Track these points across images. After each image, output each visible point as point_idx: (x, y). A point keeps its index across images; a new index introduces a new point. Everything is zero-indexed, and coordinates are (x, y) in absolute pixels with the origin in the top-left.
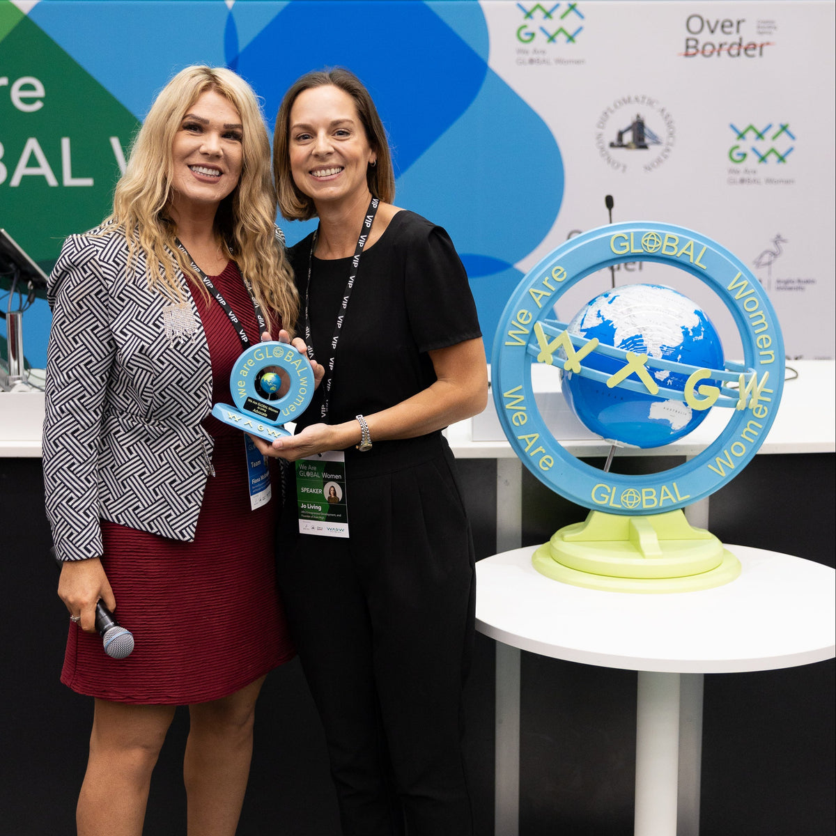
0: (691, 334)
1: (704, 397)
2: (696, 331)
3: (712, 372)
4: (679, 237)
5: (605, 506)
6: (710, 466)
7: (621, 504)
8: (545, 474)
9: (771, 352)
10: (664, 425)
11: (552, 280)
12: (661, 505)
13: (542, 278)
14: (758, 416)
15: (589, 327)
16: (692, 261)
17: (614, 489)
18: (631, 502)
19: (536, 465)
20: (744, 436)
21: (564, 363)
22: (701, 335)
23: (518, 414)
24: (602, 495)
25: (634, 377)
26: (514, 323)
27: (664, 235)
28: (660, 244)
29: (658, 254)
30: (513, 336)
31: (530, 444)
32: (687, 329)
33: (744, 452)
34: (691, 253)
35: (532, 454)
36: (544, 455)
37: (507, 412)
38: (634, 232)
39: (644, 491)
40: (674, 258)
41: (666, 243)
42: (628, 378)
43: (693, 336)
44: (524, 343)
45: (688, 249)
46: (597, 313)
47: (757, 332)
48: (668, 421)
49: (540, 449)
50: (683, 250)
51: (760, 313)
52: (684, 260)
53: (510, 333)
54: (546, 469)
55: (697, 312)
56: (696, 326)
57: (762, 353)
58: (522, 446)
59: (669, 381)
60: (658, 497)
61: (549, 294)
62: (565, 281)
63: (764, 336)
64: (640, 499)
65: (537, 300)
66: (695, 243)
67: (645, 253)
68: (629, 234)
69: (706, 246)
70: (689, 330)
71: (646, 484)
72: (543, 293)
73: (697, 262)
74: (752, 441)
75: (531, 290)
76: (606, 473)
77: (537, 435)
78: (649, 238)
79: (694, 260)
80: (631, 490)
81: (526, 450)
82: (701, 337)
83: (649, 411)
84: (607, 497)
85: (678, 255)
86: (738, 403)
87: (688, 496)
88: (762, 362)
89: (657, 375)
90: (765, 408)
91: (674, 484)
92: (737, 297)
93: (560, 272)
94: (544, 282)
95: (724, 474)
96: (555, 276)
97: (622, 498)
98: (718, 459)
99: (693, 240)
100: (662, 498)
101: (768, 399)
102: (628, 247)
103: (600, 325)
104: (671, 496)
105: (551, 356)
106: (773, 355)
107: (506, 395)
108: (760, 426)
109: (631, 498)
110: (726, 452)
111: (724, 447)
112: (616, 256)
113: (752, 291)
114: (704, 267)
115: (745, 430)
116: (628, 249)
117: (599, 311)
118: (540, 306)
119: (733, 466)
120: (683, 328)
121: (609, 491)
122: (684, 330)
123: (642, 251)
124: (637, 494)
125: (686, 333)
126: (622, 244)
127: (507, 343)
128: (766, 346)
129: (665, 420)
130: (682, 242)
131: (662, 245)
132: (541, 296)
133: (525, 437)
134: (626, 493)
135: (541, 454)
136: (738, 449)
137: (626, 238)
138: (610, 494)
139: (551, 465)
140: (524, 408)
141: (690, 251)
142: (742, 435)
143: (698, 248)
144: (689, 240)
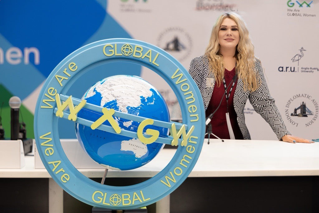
0: (146, 101)
1: (150, 136)
2: (150, 99)
3: (154, 121)
4: (142, 47)
5: (100, 204)
6: (161, 181)
7: (110, 203)
8: (64, 184)
9: (196, 115)
10: (131, 155)
11: (69, 70)
12: (133, 204)
13: (63, 69)
14: (189, 152)
15: (89, 97)
16: (150, 61)
17: (106, 194)
18: (116, 202)
19: (59, 179)
20: (181, 164)
21: (68, 116)
22: (153, 102)
23: (49, 149)
24: (99, 198)
25: (107, 123)
26: (46, 95)
27: (134, 46)
28: (132, 51)
29: (131, 57)
30: (45, 102)
31: (56, 167)
32: (144, 98)
33: (181, 174)
34: (150, 57)
35: (57, 173)
36: (64, 173)
37: (42, 147)
38: (117, 44)
39: (123, 195)
40: (140, 59)
41: (135, 51)
42: (104, 123)
43: (148, 102)
44: (52, 107)
45: (148, 54)
46: (94, 89)
47: (188, 103)
48: (133, 152)
49: (61, 170)
50: (145, 55)
51: (190, 92)
52: (146, 60)
53: (44, 101)
54: (65, 182)
55: (152, 90)
56: (150, 97)
57: (191, 116)
58: (51, 168)
59: (132, 128)
60: (131, 199)
61: (67, 78)
62: (76, 71)
63: (192, 106)
64: (121, 200)
65: (60, 82)
66: (152, 51)
67: (123, 56)
68: (114, 45)
69: (159, 53)
70: (145, 99)
71: (125, 191)
72: (63, 78)
73: (153, 62)
74: (186, 167)
75: (56, 76)
76: (102, 185)
77: (60, 162)
78: (125, 47)
79: (152, 61)
80: (116, 195)
81: (53, 170)
82: (153, 103)
83: (121, 146)
84: (102, 199)
85: (143, 58)
86: (173, 142)
87: (149, 199)
88: (192, 121)
89: (125, 124)
90: (194, 148)
91: (141, 191)
92: (177, 83)
93: (73, 66)
94: (64, 72)
95: (170, 186)
96: (71, 68)
97: (110, 199)
98: (166, 177)
99: (151, 49)
100: (134, 200)
101: (195, 143)
102: (113, 52)
103: (94, 95)
104: (139, 199)
105: (63, 112)
106: (198, 117)
107: (41, 137)
108: (191, 158)
109: (116, 200)
110: (171, 173)
111: (170, 170)
112: (106, 58)
113: (185, 79)
114: (158, 65)
115: (182, 160)
116: (113, 53)
117: (95, 88)
118: (62, 85)
119: (175, 181)
120: (141, 97)
121: (103, 195)
122: (142, 98)
123: (122, 55)
124: (119, 197)
125: (143, 100)
126: (110, 51)
127: (42, 107)
128: (194, 111)
129: (131, 151)
130: (145, 50)
131: (133, 51)
132: (62, 79)
133: (53, 163)
134: (113, 197)
135: (62, 173)
136: (178, 171)
137: (112, 47)
138: (103, 197)
139: (68, 180)
140: (52, 145)
141: (149, 56)
142: (180, 163)
143: (154, 54)
144: (149, 49)
